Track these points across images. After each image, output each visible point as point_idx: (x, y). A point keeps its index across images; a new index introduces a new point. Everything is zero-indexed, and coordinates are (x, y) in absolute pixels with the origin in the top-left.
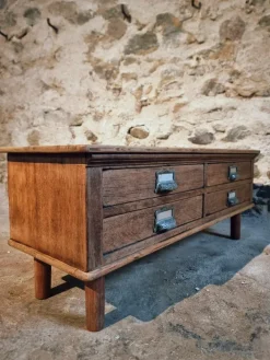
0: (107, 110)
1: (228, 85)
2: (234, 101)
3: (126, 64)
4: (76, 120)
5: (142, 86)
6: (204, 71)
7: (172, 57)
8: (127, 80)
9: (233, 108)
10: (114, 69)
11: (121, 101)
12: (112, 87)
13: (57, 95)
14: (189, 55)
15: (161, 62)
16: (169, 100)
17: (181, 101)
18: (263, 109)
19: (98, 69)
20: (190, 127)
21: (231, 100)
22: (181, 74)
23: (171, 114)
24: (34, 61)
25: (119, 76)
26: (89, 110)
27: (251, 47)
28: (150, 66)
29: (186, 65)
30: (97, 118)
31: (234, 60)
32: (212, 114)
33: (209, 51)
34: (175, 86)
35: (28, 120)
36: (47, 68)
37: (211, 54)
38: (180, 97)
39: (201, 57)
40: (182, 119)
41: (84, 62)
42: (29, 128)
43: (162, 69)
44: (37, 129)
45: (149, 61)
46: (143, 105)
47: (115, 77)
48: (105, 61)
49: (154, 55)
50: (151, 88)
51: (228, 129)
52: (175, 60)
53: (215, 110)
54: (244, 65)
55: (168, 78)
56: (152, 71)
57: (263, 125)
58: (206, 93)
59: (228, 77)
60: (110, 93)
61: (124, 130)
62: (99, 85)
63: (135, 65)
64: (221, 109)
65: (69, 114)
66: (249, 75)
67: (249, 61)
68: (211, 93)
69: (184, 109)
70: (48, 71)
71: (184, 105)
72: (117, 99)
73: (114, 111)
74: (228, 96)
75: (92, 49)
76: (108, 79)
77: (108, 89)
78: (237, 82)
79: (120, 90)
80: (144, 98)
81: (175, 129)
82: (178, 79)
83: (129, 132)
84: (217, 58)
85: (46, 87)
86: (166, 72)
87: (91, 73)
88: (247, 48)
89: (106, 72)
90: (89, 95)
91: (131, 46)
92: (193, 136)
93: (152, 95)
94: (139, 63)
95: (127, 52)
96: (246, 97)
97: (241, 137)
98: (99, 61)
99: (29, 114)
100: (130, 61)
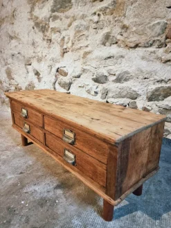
0: (44, 54)
1: (119, 37)
2: (123, 51)
3: (53, 21)
4: (28, 61)
5: (64, 38)
6: (103, 25)
7: (81, 13)
8: (55, 33)
9: (122, 57)
10: (46, 24)
11: (52, 49)
12: (46, 38)
13: (17, 44)
14: (94, 11)
15: (74, 19)
16: (80, 48)
17: (87, 50)
18: (143, 58)
19: (37, 24)
20: (93, 70)
21: (121, 49)
22: (87, 28)
23: (82, 60)
24: (3, 19)
25: (50, 30)
26: (34, 55)
27: (137, 4)
28: (68, 21)
29: (91, 20)
30: (39, 60)
31: (124, 15)
32: (108, 61)
33: (107, 8)
34: (84, 38)
35: (4, 60)
36: (10, 24)
37: (108, 10)
38: (87, 46)
39: (101, 13)
40: (88, 63)
41: (29, 19)
42: (6, 65)
43: (75, 24)
44: (9, 66)
45: (67, 18)
46: (64, 52)
47: (47, 31)
48: (40, 18)
49: (70, 13)
50: (69, 39)
51: (117, 73)
52: (83, 17)
53: (110, 58)
54: (131, 20)
55: (79, 31)
56: (69, 25)
57: (142, 71)
58: (104, 44)
59: (119, 30)
60: (45, 42)
61: (54, 70)
62: (38, 37)
63: (59, 20)
64: (113, 57)
65: (24, 57)
66: (134, 29)
67: (135, 16)
68: (107, 44)
69: (89, 56)
70: (11, 26)
71: (89, 53)
72: (49, 47)
73: (48, 55)
74: (119, 46)
75: (32, 9)
76: (43, 32)
77: (44, 39)
78: (125, 35)
79: (50, 40)
80: (65, 47)
81: (84, 71)
82: (85, 33)
83: (57, 71)
84: (112, 14)
85: (11, 38)
86: (77, 26)
87: (33, 28)
88: (134, 5)
89: (42, 27)
90: (33, 44)
91: (55, 6)
92: (95, 77)
93: (70, 45)
94: (61, 20)
95: (53, 11)
96: (131, 48)
97: (126, 80)
98: (37, 18)
99: (5, 56)
100: (55, 18)
